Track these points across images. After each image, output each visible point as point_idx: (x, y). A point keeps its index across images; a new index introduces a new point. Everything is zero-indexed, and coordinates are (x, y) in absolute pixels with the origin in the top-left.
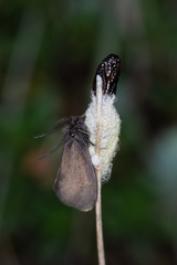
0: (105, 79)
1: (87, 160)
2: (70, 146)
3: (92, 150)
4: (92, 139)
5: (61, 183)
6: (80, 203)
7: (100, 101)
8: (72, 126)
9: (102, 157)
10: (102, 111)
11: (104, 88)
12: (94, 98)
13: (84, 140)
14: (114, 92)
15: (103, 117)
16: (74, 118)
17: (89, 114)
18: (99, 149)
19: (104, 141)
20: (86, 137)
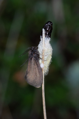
0: (46, 30)
1: (38, 65)
3: (40, 61)
4: (41, 56)
5: (27, 76)
6: (35, 84)
7: (44, 40)
8: (32, 51)
9: (45, 64)
10: (45, 44)
11: (46, 34)
12: (41, 39)
13: (37, 57)
14: (50, 37)
15: (45, 47)
16: (33, 47)
17: (39, 46)
18: (43, 61)
19: (46, 57)
20: (38, 55)
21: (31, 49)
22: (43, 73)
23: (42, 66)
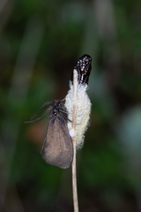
0: (80, 73)
1: (66, 133)
2: (53, 122)
3: (69, 125)
4: (70, 117)
7: (76, 88)
8: (55, 107)
9: (77, 130)
10: (77, 96)
11: (79, 79)
12: (71, 87)
13: (64, 118)
14: (87, 82)
15: (78, 101)
16: (56, 101)
17: (68, 98)
18: (75, 125)
19: (79, 119)
20: (65, 115)
21: (52, 105)
22: (75, 145)
23: (72, 133)
